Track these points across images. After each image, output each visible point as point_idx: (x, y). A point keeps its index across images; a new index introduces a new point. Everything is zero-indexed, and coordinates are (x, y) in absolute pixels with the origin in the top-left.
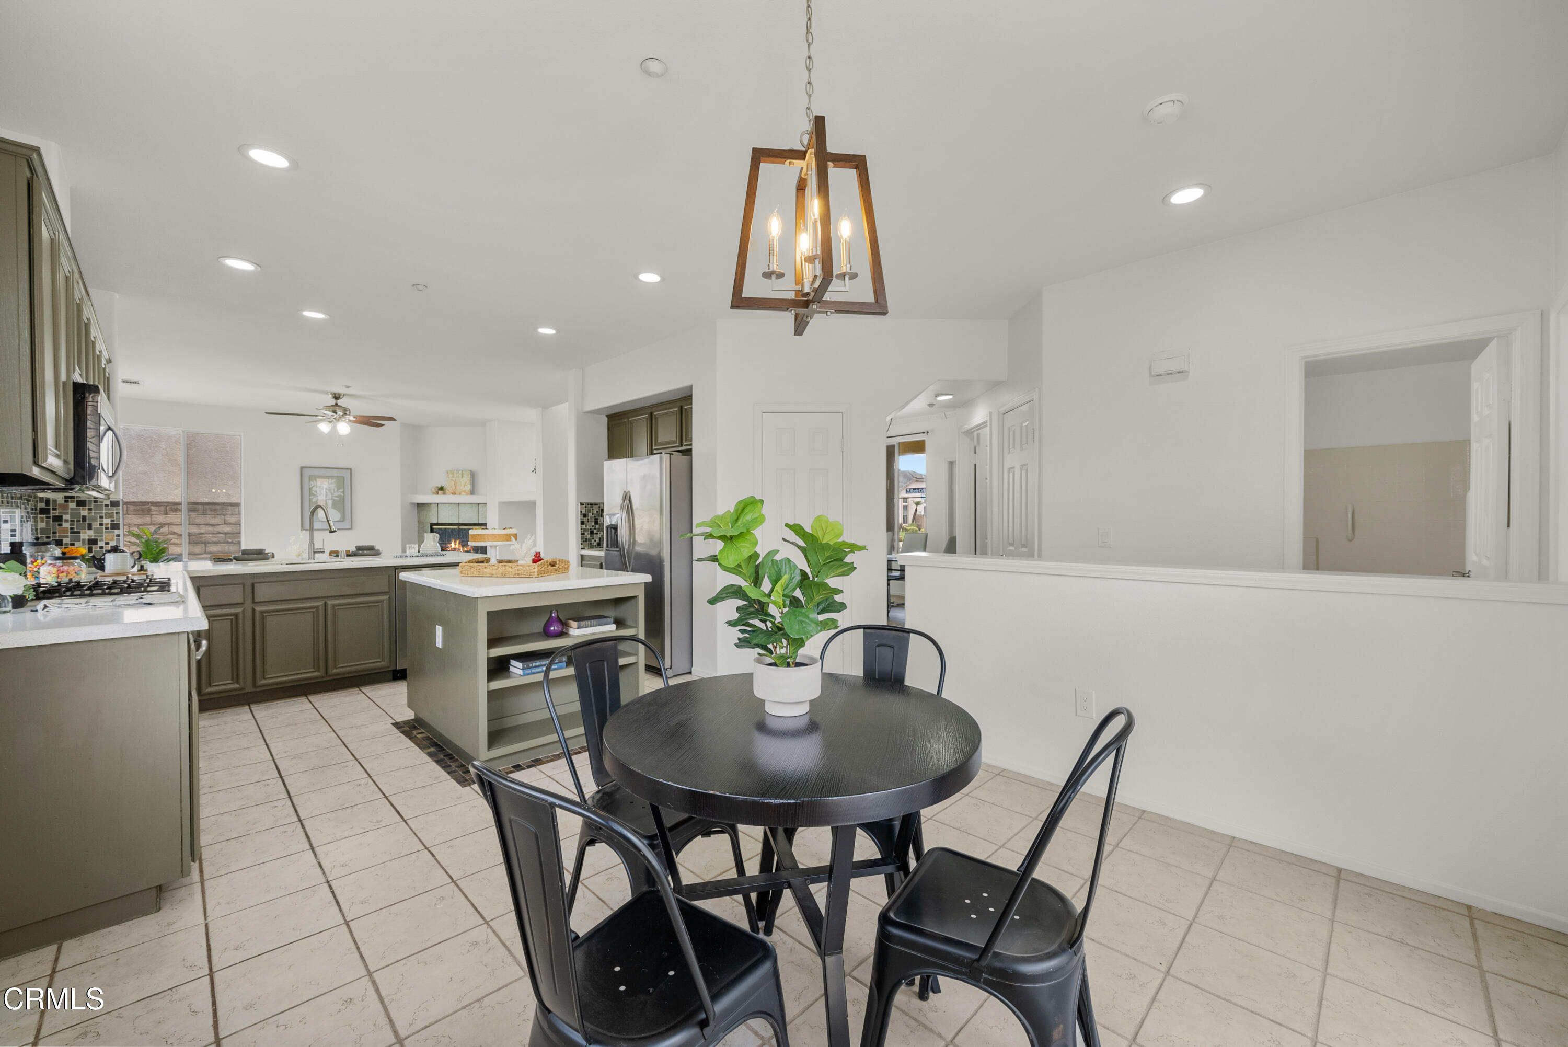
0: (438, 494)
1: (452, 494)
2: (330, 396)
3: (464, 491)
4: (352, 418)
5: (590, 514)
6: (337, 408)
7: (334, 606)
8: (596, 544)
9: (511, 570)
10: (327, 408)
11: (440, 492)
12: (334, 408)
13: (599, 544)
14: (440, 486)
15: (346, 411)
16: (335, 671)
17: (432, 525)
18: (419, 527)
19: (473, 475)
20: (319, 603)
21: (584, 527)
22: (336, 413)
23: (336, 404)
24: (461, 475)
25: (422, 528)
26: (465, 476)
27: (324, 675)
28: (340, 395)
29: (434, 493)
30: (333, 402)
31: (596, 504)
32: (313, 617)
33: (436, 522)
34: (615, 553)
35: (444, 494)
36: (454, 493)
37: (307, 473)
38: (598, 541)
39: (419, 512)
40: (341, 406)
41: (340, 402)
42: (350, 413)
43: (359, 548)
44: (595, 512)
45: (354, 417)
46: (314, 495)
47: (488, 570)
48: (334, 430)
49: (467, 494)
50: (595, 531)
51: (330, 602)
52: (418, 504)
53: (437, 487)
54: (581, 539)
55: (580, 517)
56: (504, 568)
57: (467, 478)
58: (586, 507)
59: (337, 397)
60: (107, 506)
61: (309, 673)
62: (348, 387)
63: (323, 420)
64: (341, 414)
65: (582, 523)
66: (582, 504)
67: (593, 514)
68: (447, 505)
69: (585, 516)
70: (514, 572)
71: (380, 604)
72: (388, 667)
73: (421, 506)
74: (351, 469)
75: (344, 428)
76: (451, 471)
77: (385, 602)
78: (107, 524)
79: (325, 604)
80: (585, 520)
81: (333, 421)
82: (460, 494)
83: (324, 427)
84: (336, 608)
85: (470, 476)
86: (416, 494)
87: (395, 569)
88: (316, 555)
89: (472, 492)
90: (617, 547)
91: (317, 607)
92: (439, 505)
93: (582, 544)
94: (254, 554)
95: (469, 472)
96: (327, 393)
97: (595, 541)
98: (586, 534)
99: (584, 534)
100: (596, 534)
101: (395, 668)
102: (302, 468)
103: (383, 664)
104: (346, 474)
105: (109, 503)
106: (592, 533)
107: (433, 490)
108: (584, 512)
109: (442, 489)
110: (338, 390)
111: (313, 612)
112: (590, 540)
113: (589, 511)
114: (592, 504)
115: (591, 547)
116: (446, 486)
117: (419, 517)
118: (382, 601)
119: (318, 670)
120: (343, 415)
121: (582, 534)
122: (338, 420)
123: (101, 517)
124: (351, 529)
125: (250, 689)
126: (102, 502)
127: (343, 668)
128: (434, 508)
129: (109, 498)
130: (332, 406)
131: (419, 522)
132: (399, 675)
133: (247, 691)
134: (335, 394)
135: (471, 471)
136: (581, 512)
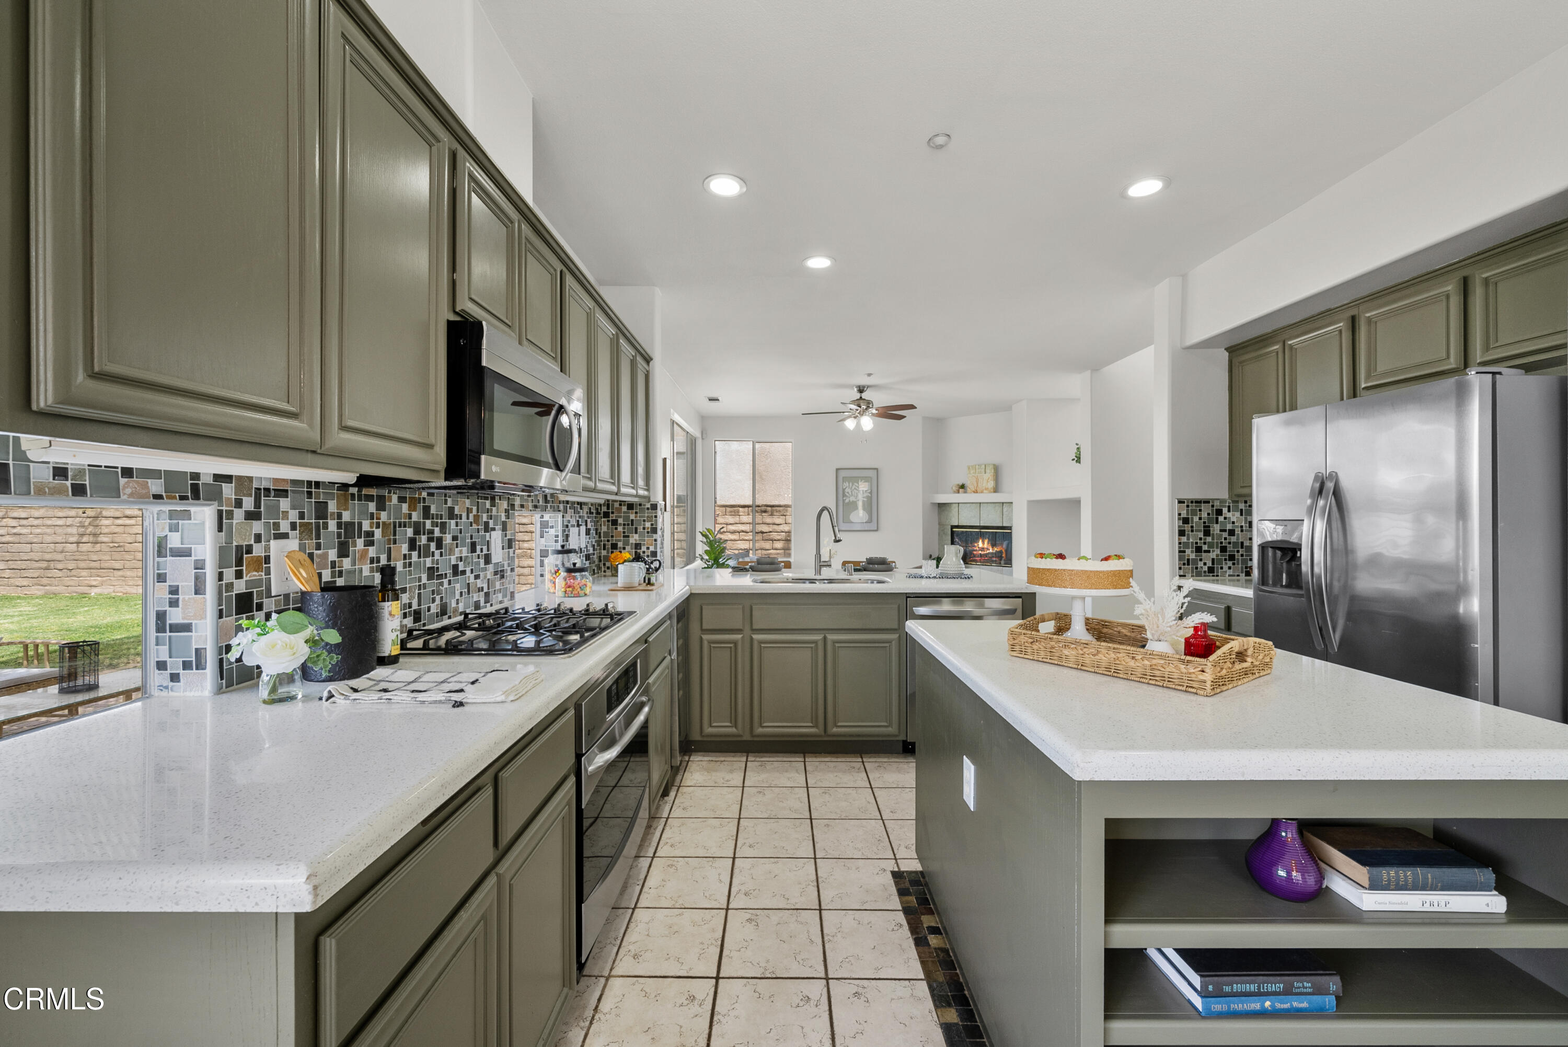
0: (959, 492)
1: (974, 492)
2: (856, 389)
3: (986, 489)
4: (874, 411)
5: (1196, 519)
6: (862, 404)
7: (835, 642)
8: (1206, 568)
9: (1132, 663)
10: (853, 402)
11: (961, 490)
12: (859, 402)
13: (1211, 570)
14: (961, 484)
15: (869, 404)
16: (835, 730)
17: (953, 527)
18: (939, 529)
19: (997, 470)
20: (818, 637)
21: (1184, 539)
22: (860, 407)
23: (861, 397)
24: (983, 470)
25: (942, 530)
26: (988, 471)
27: (823, 733)
28: (864, 387)
29: (955, 492)
30: (858, 396)
31: (1207, 502)
32: (812, 654)
33: (956, 524)
34: (1285, 598)
35: (965, 492)
36: (976, 492)
37: (842, 474)
38: (1209, 564)
39: (940, 514)
40: (864, 399)
41: (864, 395)
42: (873, 405)
43: (871, 561)
44: (1204, 515)
45: (876, 410)
46: (847, 496)
47: (1074, 652)
48: (858, 425)
49: (990, 492)
50: (1205, 548)
51: (831, 637)
52: (939, 504)
53: (958, 485)
54: (1180, 559)
55: (1177, 523)
56: (1113, 655)
57: (990, 473)
58: (1188, 506)
59: (861, 390)
60: (648, 509)
61: (806, 729)
62: (869, 375)
63: (850, 417)
64: (865, 407)
65: (1182, 533)
66: (1180, 502)
67: (1200, 519)
68: (969, 505)
69: (1186, 521)
70: (1140, 670)
71: (887, 645)
72: (896, 736)
73: (942, 507)
74: (877, 469)
75: (867, 423)
76: (972, 466)
77: (893, 642)
78: (648, 528)
79: (825, 638)
80: (1187, 527)
81: (857, 416)
82: (982, 492)
83: (850, 424)
84: (837, 645)
85: (993, 471)
86: (937, 493)
87: (907, 597)
88: (824, 569)
89: (996, 490)
90: (1300, 588)
91: (815, 642)
92: (960, 505)
93: (1180, 568)
94: (767, 564)
95: (991, 467)
96: (851, 387)
97: (1205, 564)
98: (1188, 551)
99: (1184, 552)
100: (1206, 551)
101: (905, 739)
102: (837, 470)
103: (890, 730)
104: (872, 474)
105: (649, 506)
106: (1199, 550)
107: (954, 488)
108: (1184, 515)
109: (963, 487)
110: (864, 381)
111: (812, 648)
112: (1195, 562)
113: (1194, 513)
114: (1198, 502)
115: (1198, 574)
116: (968, 483)
117: (940, 519)
118: (890, 642)
119: (816, 726)
120: (866, 409)
121: (1180, 552)
122: (862, 414)
123: (644, 521)
124: (877, 530)
125: (747, 737)
126: (645, 505)
127: (843, 728)
128: (954, 509)
129: (649, 501)
130: (857, 400)
131: (940, 524)
132: (908, 749)
133: (744, 738)
134: (859, 386)
135: (994, 465)
136: (1180, 514)
